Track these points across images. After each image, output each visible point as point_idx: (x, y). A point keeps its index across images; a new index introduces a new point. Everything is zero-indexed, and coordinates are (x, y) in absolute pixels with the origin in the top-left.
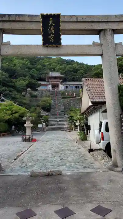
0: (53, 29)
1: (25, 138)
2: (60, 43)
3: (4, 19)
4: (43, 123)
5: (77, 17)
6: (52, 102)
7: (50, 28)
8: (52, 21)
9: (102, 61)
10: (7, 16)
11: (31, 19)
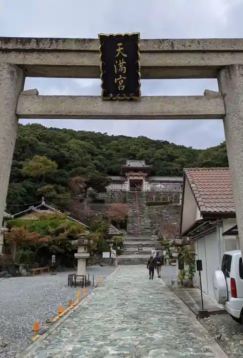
0: (124, 65)
1: (74, 280)
2: (137, 93)
3: (28, 47)
4: (111, 249)
5: (172, 43)
6: (130, 212)
7: (119, 63)
8: (122, 48)
9: (225, 129)
10: (33, 42)
11: (81, 46)
